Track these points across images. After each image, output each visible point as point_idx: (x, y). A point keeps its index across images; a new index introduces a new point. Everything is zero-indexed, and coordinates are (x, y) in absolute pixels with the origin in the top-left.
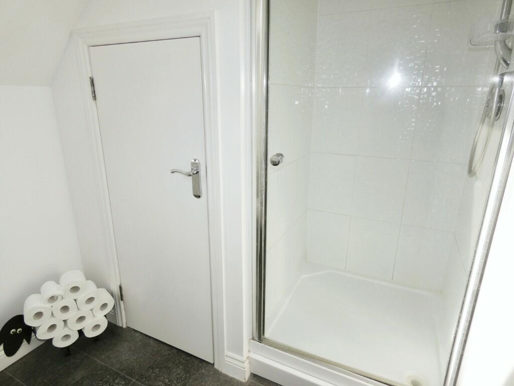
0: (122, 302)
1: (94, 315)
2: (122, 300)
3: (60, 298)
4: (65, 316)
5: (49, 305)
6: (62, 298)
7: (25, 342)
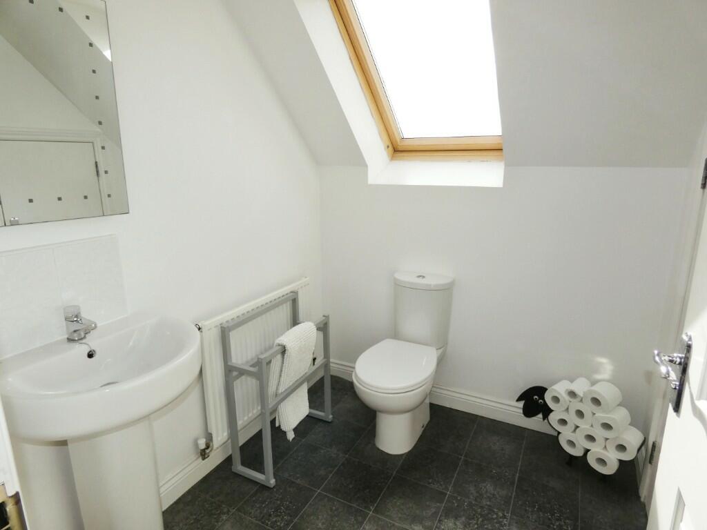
0: (649, 465)
1: (605, 447)
2: (650, 462)
3: (579, 399)
4: (578, 421)
5: (567, 398)
6: (581, 401)
7: (540, 416)
